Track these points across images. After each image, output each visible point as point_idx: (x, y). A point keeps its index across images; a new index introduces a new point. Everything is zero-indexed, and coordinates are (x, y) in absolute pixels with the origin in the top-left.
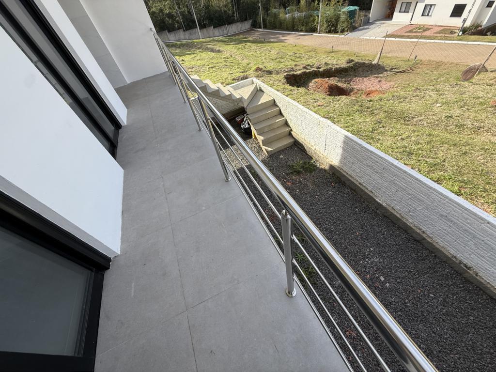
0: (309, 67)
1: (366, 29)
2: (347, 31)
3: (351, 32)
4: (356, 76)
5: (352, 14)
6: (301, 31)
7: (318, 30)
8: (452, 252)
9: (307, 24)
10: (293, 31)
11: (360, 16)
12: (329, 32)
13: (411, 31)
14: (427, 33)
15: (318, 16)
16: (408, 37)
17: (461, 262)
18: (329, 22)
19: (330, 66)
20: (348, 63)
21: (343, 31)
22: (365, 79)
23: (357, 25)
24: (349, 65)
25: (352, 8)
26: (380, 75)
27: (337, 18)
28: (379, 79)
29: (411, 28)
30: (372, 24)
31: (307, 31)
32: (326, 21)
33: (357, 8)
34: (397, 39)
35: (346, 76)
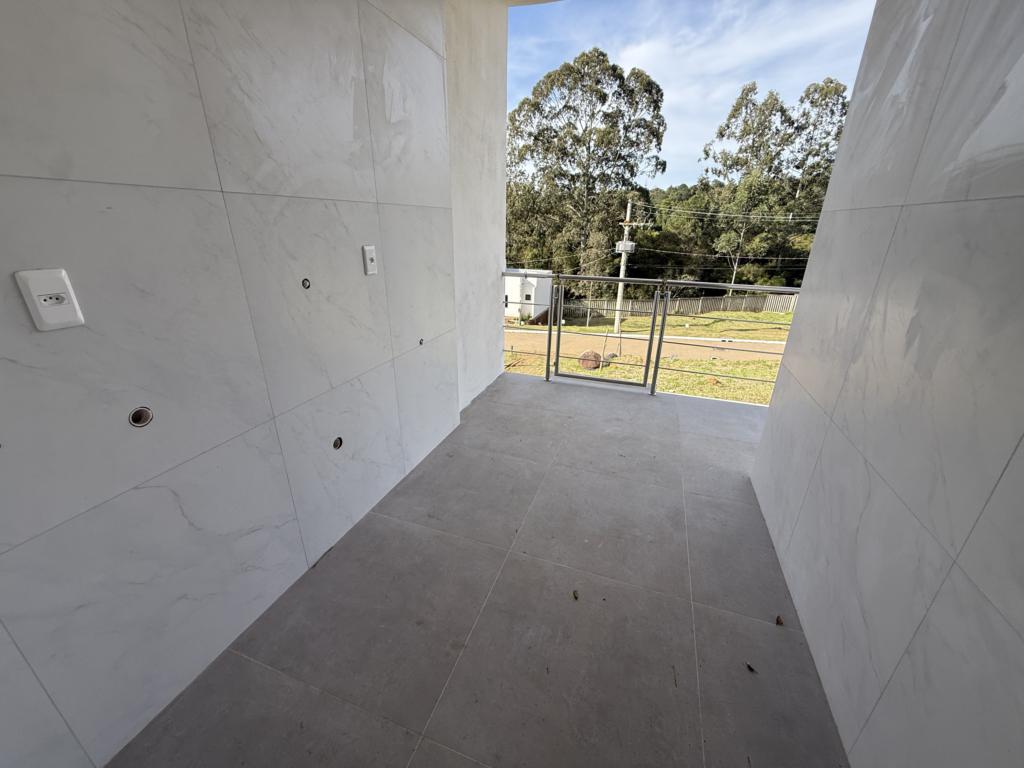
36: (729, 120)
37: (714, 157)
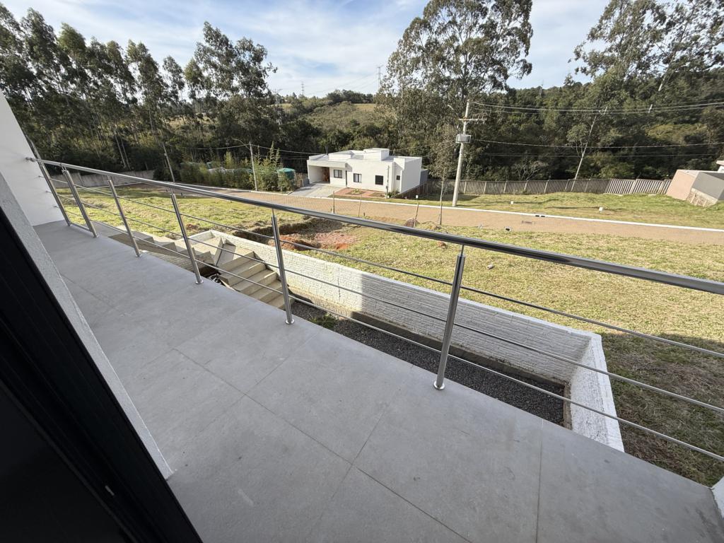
0: (262, 224)
1: (309, 189)
2: (290, 190)
3: (294, 191)
4: (317, 232)
5: (290, 175)
6: (234, 187)
7: (256, 187)
8: (487, 353)
9: (240, 181)
10: (222, 186)
11: (298, 177)
12: (270, 190)
13: (349, 193)
14: (364, 196)
15: (252, 174)
16: (350, 198)
17: (497, 359)
18: (267, 180)
19: (286, 223)
20: (305, 219)
21: (285, 190)
22: (328, 234)
23: (298, 185)
24: (306, 221)
25: (288, 170)
26: (341, 230)
27: (276, 178)
28: (341, 234)
29: (349, 191)
30: (312, 185)
31: (241, 188)
32: (264, 179)
33: (293, 170)
34: (341, 199)
35: (306, 232)
36: (601, 21)
37: (584, 58)
